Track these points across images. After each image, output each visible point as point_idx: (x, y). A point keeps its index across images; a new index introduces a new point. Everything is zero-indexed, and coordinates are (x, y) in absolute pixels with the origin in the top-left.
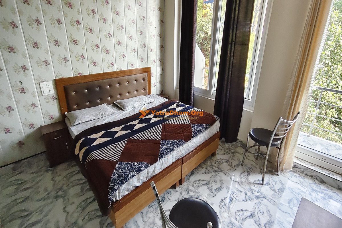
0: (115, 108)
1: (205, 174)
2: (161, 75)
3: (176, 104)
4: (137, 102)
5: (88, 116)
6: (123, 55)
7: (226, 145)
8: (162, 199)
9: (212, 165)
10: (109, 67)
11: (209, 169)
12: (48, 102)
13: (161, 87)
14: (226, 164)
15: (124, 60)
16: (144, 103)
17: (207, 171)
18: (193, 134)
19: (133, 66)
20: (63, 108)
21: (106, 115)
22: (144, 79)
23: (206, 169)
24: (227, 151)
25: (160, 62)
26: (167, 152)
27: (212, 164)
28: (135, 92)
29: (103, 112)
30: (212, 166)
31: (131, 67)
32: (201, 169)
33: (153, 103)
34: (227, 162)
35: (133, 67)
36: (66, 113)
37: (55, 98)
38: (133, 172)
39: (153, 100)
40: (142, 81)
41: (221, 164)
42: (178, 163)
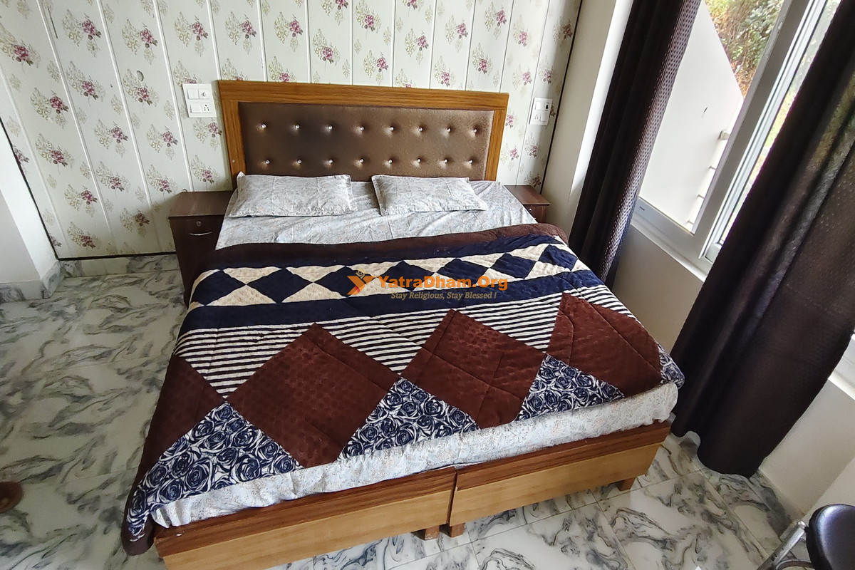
0: (367, 196)
1: (552, 544)
2: (544, 128)
3: (545, 245)
4: (430, 198)
5: (277, 202)
6: (421, 39)
7: (696, 468)
8: (366, 553)
9: (593, 522)
10: (369, 71)
11: (576, 530)
12: (201, 136)
13: (535, 166)
14: (655, 554)
15: (420, 57)
16: (451, 204)
17: (563, 536)
18: (526, 406)
19: (450, 82)
20: (233, 161)
21: (324, 213)
22: (479, 129)
23: (566, 526)
24: (686, 494)
25: (550, 82)
26: (386, 442)
27: (597, 516)
28: (443, 164)
29: (319, 202)
30: (592, 529)
31: (442, 83)
32: (547, 514)
33: (480, 216)
34: (665, 544)
35: (448, 85)
36: (241, 174)
37: (217, 131)
38: (226, 471)
39: (483, 205)
40: (472, 133)
41: (632, 536)
42: (435, 483)
